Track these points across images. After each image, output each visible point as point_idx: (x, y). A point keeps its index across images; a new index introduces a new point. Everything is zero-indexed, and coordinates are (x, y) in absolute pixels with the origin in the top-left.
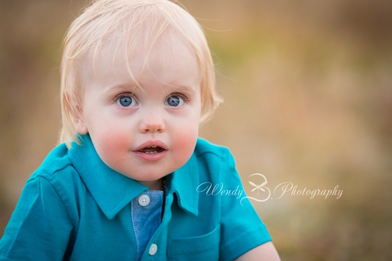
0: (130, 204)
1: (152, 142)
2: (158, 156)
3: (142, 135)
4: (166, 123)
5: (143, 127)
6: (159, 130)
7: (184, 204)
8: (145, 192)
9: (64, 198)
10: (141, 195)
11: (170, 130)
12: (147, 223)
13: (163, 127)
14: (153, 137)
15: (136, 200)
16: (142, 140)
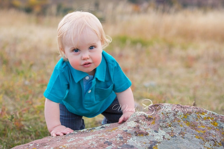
0: (83, 79)
1: (86, 63)
2: (89, 65)
3: (83, 61)
4: (89, 56)
5: (82, 58)
6: (88, 59)
7: (99, 79)
8: (87, 76)
9: (66, 76)
10: (86, 76)
11: (91, 58)
12: (88, 84)
13: (89, 57)
14: (86, 61)
15: (85, 78)
16: (83, 62)
